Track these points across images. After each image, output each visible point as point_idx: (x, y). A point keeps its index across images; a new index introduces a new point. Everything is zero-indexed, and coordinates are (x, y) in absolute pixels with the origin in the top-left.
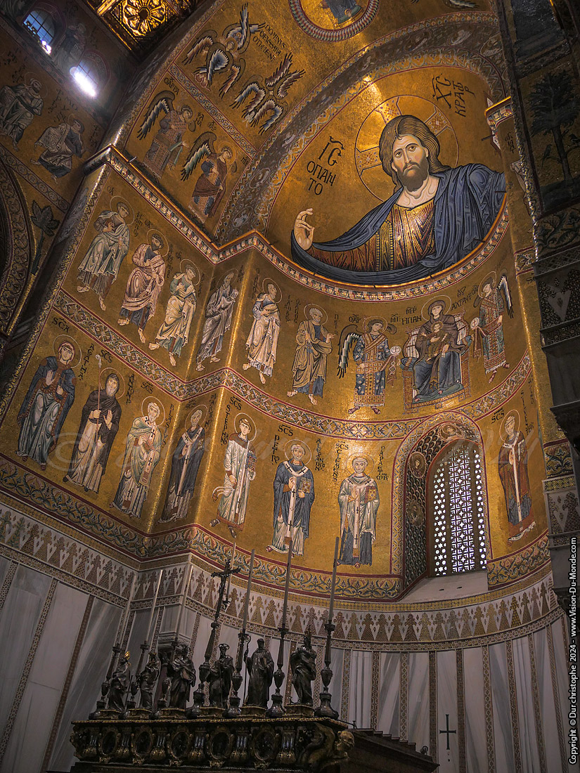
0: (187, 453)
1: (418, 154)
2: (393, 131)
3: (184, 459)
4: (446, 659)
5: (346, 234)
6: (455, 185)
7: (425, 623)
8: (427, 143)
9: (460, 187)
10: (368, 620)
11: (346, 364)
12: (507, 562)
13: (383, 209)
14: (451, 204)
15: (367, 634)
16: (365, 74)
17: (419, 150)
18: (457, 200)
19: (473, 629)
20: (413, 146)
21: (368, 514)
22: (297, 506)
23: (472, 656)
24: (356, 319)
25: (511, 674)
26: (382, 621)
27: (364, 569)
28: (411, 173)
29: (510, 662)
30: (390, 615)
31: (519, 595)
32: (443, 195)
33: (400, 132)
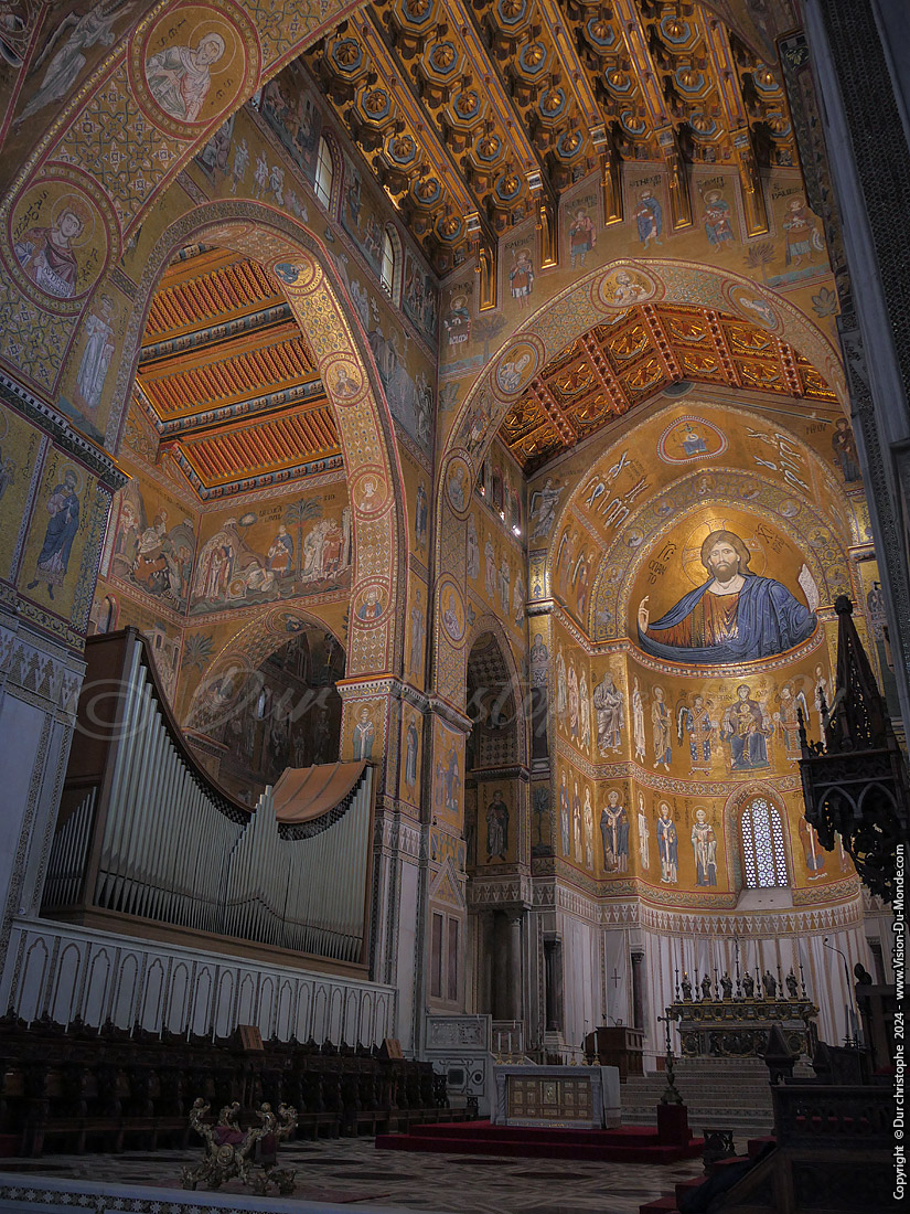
0: (613, 823)
1: (732, 557)
2: (715, 538)
3: (611, 826)
4: (769, 944)
5: (669, 612)
6: (758, 589)
7: (754, 922)
8: (740, 552)
9: (762, 591)
10: (719, 921)
11: (682, 735)
12: (807, 891)
13: (697, 593)
14: (752, 601)
15: (720, 930)
16: (704, 497)
17: (733, 555)
18: (758, 601)
19: (785, 928)
20: (728, 551)
21: (710, 851)
22: (670, 848)
23: (785, 943)
24: (684, 694)
25: (811, 955)
26: (727, 921)
27: (713, 888)
28: (723, 568)
29: (810, 948)
30: (732, 918)
31: (815, 912)
32: (747, 592)
33: (721, 539)
